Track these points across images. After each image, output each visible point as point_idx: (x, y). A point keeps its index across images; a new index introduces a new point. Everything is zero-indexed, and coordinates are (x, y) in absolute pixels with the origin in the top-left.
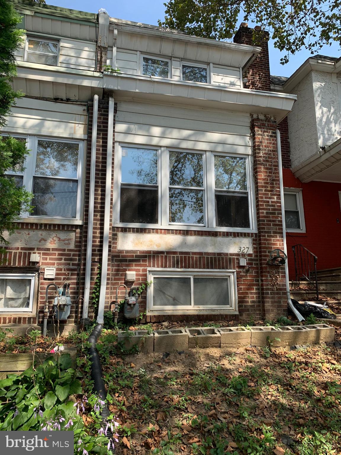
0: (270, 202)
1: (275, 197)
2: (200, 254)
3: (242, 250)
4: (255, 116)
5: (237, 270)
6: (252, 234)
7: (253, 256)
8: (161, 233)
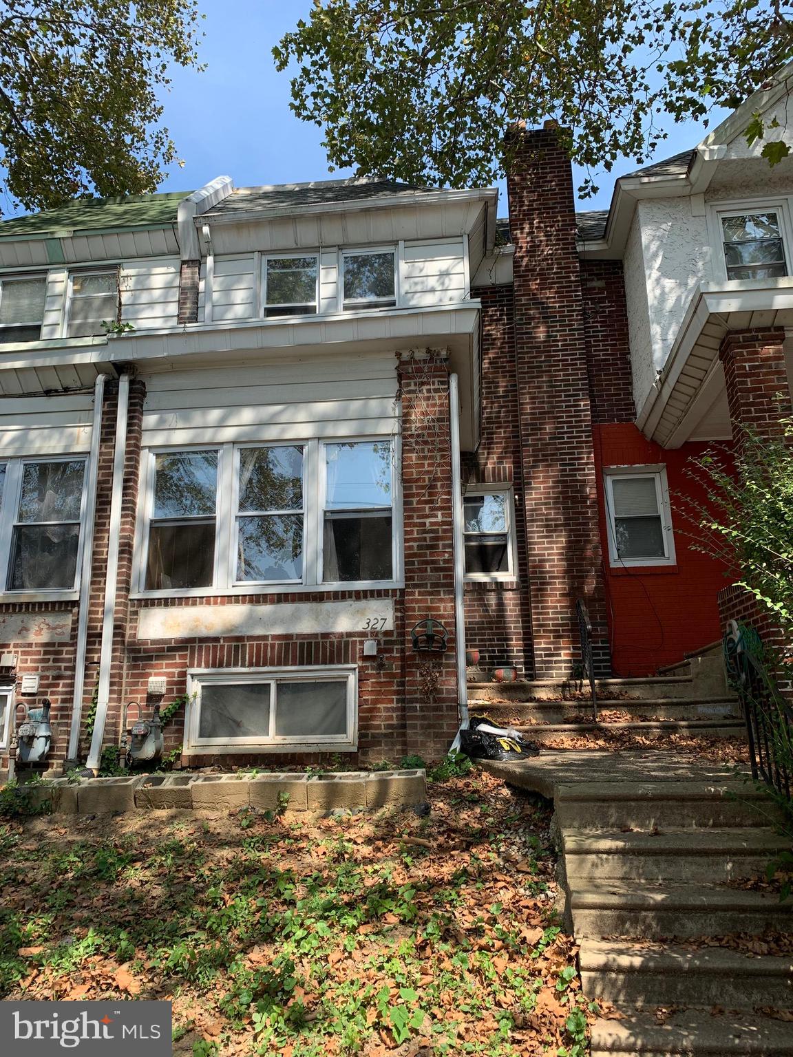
0: (428, 524)
1: (439, 514)
2: (287, 637)
3: (371, 624)
4: (406, 356)
5: (360, 663)
6: (394, 591)
7: (395, 634)
8: (215, 603)
